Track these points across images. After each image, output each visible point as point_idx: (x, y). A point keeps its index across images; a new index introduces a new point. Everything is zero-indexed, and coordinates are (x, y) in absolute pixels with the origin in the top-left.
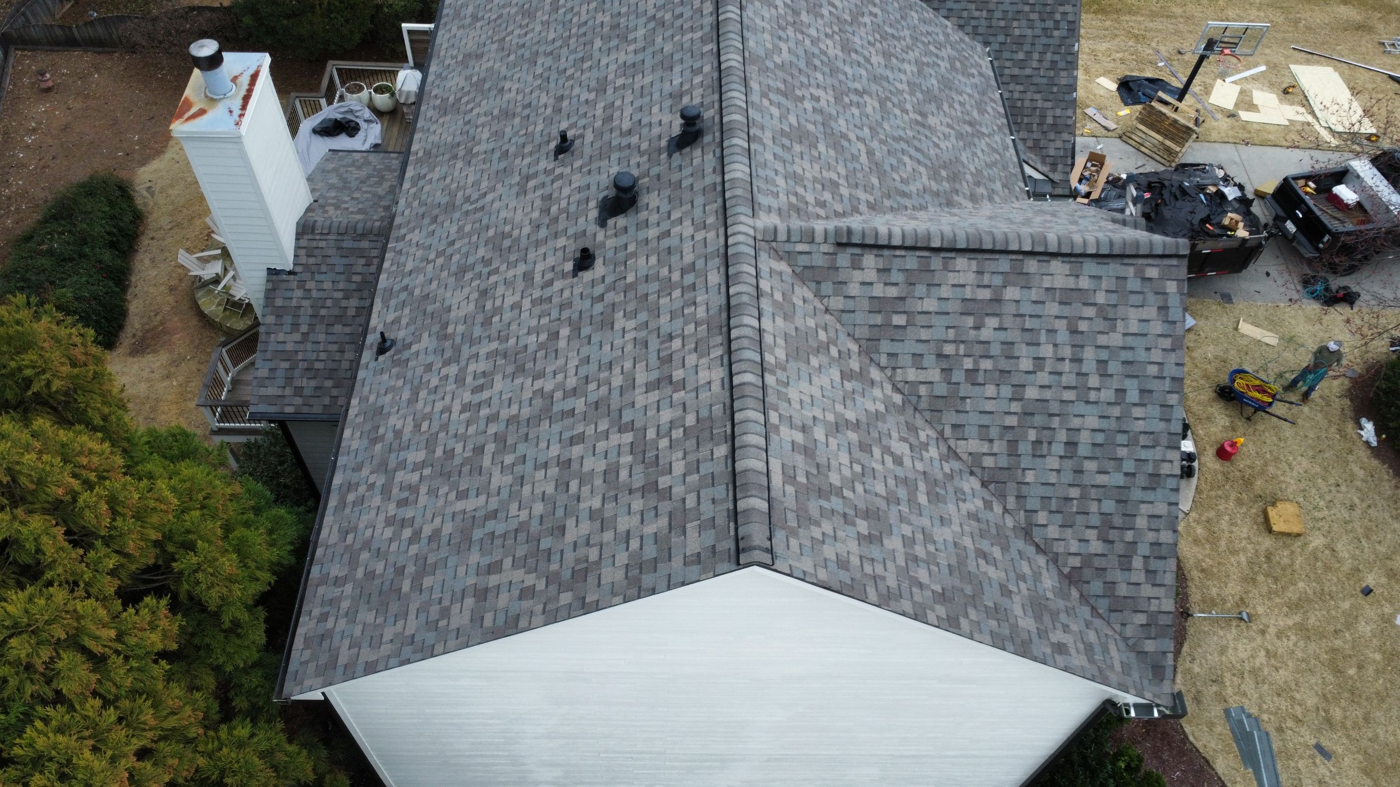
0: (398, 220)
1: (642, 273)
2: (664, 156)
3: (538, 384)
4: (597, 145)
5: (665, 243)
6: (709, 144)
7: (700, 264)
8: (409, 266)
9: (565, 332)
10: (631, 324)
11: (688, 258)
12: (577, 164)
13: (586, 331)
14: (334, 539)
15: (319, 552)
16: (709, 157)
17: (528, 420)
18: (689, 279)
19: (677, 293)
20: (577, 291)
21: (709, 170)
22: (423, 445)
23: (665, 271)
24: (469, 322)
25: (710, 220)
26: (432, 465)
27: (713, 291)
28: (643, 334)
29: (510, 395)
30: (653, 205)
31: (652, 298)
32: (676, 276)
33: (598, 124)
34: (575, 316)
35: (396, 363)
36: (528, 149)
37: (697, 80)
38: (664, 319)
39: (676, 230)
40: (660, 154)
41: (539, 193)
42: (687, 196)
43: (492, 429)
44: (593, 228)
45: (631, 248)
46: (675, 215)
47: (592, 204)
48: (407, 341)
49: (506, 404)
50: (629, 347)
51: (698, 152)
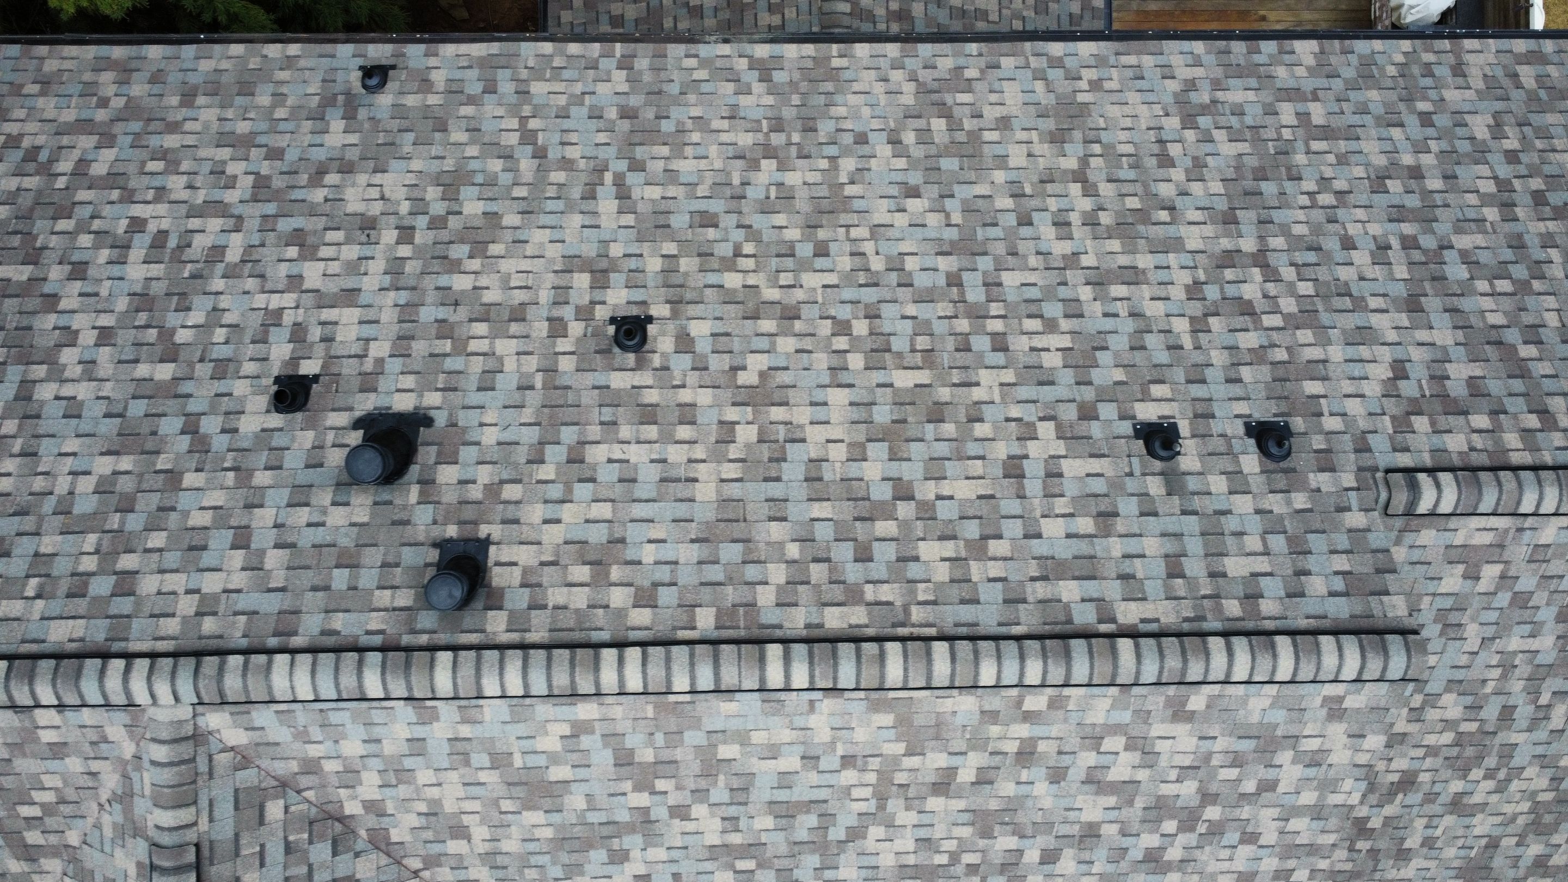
0: (675, 50)
1: (184, 500)
2: (452, 531)
3: (88, 337)
4: (589, 398)
5: (220, 539)
6: (410, 622)
7: (124, 605)
8: (537, 88)
9: (165, 372)
10: (86, 485)
11: (148, 585)
12: (566, 364)
13: (138, 408)
14: (51, 66)
15: (43, 50)
16: (375, 622)
17: (29, 328)
18: (101, 586)
19: (89, 564)
20: (240, 388)
21: (339, 622)
22: (120, 168)
23: (157, 540)
24: (327, 208)
25: (209, 625)
26: (67, 188)
27: (34, 631)
28: (49, 505)
29: (104, 292)
30: (337, 517)
31: (114, 521)
32: (127, 562)
33: (652, 396)
34: (187, 387)
35: (328, 101)
36: (687, 264)
37: (619, 597)
38: (48, 544)
39: (238, 558)
40: (461, 523)
41: (545, 296)
42: (308, 578)
43: (56, 273)
44: (367, 404)
45: (262, 478)
46: (274, 560)
47: (433, 399)
48: (362, 114)
49: (89, 290)
50: (39, 484)
51: (404, 598)
